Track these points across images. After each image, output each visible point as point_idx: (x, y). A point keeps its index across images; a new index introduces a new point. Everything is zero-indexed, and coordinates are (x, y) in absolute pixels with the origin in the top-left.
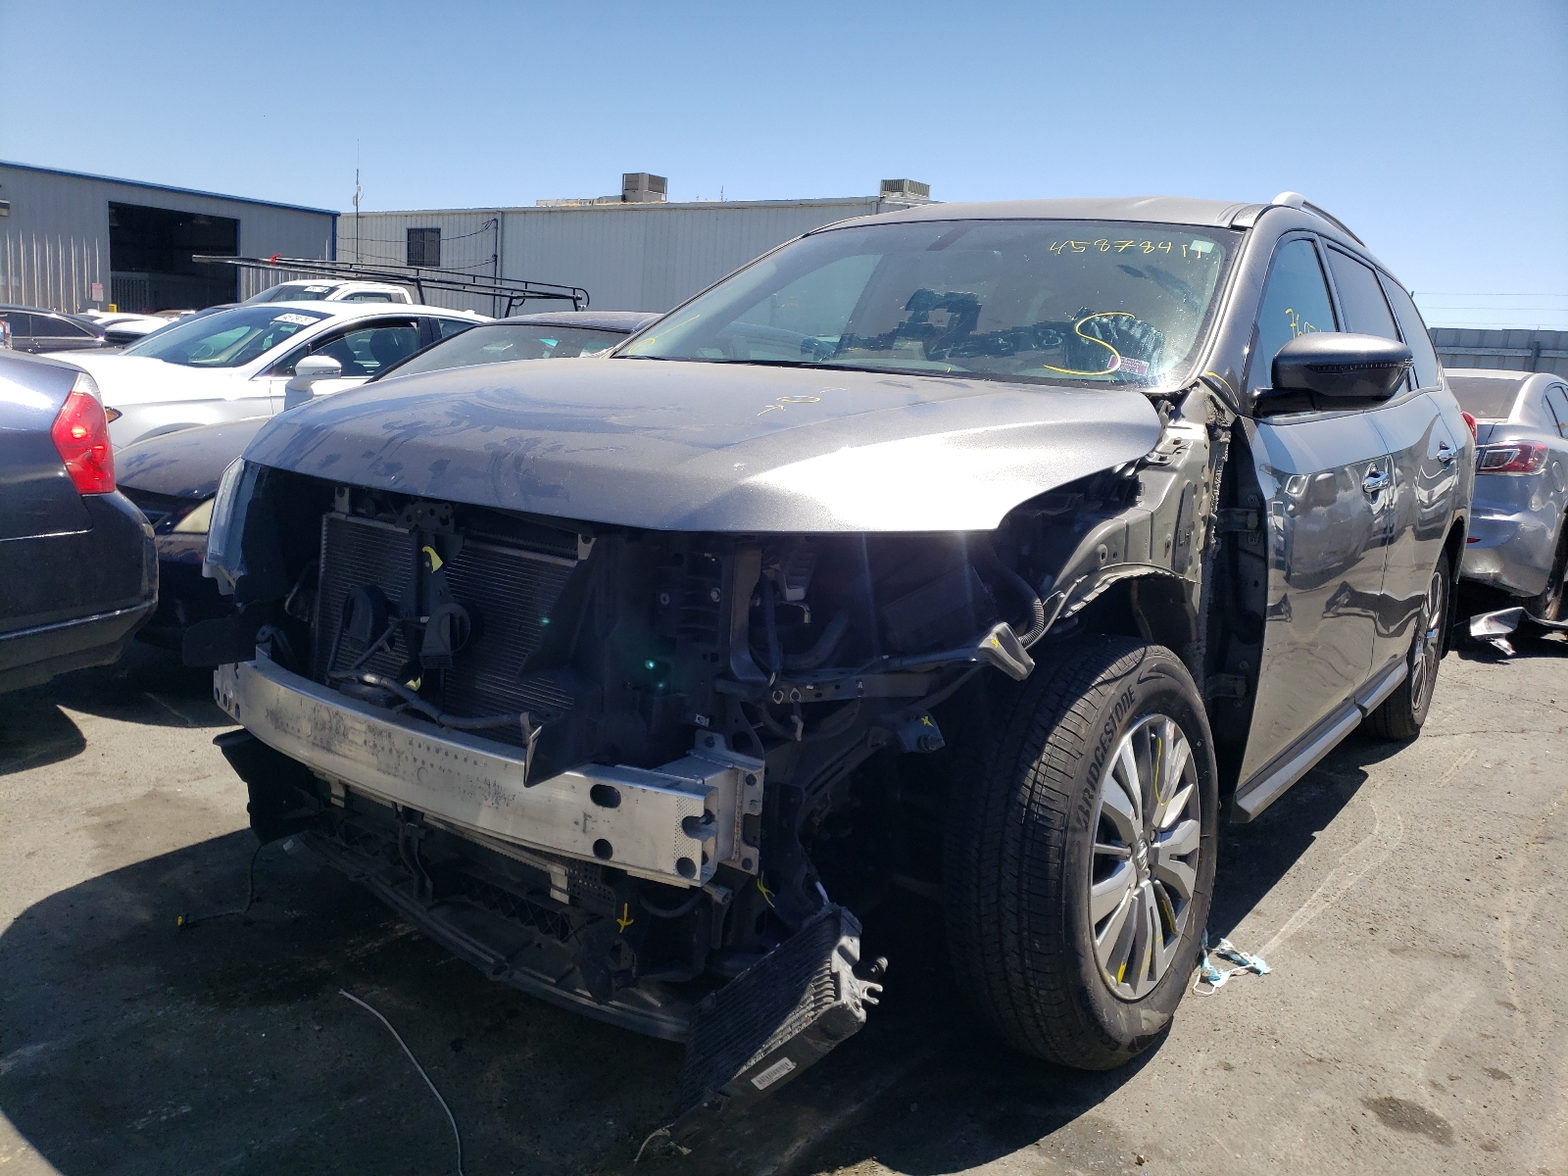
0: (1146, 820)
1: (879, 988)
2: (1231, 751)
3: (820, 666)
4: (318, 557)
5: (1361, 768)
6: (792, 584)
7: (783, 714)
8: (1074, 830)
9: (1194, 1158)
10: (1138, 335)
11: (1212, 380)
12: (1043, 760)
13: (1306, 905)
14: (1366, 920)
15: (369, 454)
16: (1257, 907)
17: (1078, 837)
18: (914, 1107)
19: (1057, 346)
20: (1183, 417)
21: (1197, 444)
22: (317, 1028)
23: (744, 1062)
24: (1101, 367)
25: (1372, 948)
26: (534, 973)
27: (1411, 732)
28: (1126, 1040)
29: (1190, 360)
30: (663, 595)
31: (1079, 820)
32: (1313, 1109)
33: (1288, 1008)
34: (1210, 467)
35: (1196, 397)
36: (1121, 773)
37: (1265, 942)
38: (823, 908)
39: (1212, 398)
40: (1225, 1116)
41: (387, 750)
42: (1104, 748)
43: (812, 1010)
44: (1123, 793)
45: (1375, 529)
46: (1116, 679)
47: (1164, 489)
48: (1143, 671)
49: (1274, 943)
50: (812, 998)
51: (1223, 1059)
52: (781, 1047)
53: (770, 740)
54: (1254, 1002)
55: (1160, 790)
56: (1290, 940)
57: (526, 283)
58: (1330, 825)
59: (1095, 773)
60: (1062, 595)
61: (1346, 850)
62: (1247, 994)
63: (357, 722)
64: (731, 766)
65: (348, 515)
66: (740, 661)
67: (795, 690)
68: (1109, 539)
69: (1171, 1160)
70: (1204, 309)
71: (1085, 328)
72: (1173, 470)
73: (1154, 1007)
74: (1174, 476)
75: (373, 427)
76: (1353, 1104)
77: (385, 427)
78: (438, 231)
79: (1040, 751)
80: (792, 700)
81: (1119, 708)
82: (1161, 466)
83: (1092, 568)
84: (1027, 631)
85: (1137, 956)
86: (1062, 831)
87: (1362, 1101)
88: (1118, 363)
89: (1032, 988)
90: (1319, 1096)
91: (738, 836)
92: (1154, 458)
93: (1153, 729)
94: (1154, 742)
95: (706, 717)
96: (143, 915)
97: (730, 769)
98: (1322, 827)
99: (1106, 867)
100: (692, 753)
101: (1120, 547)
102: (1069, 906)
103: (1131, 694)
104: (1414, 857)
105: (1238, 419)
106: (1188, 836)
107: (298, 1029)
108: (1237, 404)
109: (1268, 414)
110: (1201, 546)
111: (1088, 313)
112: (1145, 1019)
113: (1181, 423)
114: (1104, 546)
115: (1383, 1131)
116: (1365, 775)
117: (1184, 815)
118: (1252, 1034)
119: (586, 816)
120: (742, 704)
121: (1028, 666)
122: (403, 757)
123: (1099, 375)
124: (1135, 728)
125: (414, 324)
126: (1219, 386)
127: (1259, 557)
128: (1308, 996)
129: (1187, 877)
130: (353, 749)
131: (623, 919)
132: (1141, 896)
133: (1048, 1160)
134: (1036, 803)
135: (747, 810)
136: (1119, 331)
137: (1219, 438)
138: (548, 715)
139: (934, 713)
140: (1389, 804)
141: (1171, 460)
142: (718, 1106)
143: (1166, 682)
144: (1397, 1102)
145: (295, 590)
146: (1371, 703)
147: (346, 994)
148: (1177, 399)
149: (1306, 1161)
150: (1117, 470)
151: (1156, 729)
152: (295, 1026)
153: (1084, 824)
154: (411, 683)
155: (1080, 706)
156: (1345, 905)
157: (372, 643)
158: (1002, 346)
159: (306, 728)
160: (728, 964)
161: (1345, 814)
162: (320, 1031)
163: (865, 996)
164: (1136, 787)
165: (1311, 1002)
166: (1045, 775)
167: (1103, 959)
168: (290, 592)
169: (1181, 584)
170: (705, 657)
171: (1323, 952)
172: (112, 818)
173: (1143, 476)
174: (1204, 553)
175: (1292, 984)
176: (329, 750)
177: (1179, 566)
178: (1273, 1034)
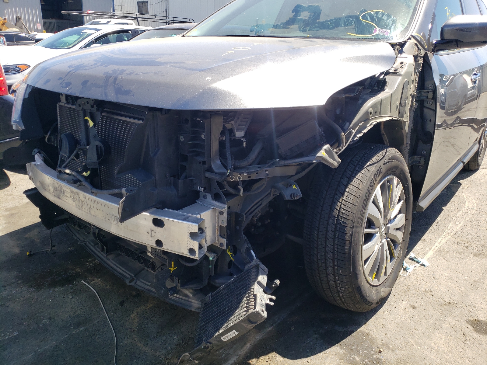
0: (385, 217)
1: (274, 298)
2: (418, 185)
3: (250, 165)
4: (57, 120)
5: (459, 181)
6: (238, 130)
7: (235, 185)
8: (357, 227)
9: (402, 350)
10: (386, 19)
11: (416, 37)
12: (344, 198)
13: (441, 237)
14: (464, 242)
15: (60, 79)
16: (423, 238)
17: (358, 230)
18: (293, 328)
19: (352, 25)
20: (404, 52)
21: (410, 64)
22: (71, 297)
23: (218, 330)
24: (370, 33)
25: (467, 254)
26: (145, 282)
27: (477, 168)
28: (375, 301)
29: (407, 28)
30: (181, 137)
31: (358, 223)
32: (448, 325)
33: (436, 281)
34: (415, 73)
35: (409, 45)
36: (376, 201)
37: (426, 253)
38: (253, 261)
39: (416, 44)
40: (413, 330)
41: (78, 200)
42: (369, 193)
43: (245, 311)
44: (376, 209)
45: (468, 96)
46: (375, 163)
47: (396, 83)
48: (386, 159)
49: (430, 253)
50: (245, 305)
51: (412, 304)
52: (232, 326)
53: (228, 195)
54: (423, 278)
55: (391, 205)
56: (436, 252)
57: (173, 18)
58: (449, 204)
59: (366, 203)
60: (353, 131)
61: (455, 214)
62: (421, 275)
63: (68, 188)
64: (213, 207)
65: (65, 104)
66: (216, 164)
67: (239, 176)
68: (374, 106)
69: (393, 351)
70: (413, 7)
71: (364, 17)
72: (400, 75)
73: (386, 286)
74: (400, 78)
75: (64, 67)
76: (463, 323)
77: (68, 67)
78: (147, 2)
79: (343, 194)
80: (238, 180)
81: (376, 175)
82: (395, 73)
83: (366, 119)
84: (338, 147)
85: (380, 270)
86: (351, 228)
87: (466, 321)
88: (378, 31)
89: (338, 287)
90: (450, 319)
91: (218, 233)
92: (392, 71)
93: (389, 181)
94: (389, 187)
95: (202, 188)
96: (17, 250)
97: (212, 209)
98: (445, 205)
99: (368, 238)
100: (198, 201)
101: (378, 109)
102: (354, 257)
103: (380, 170)
104: (481, 216)
105: (426, 53)
106: (401, 220)
107: (64, 297)
108: (426, 47)
109: (437, 51)
110: (410, 106)
111: (365, 11)
112: (383, 291)
113: (403, 55)
114: (371, 109)
115: (476, 335)
116: (461, 184)
117: (400, 212)
118: (423, 292)
119: (152, 231)
120: (217, 181)
121: (338, 162)
122: (83, 203)
123: (368, 36)
124: (382, 182)
125: (130, 32)
126: (419, 39)
127: (433, 110)
128: (444, 275)
129: (399, 236)
130: (67, 198)
131: (172, 267)
132: (382, 246)
133: (344, 351)
134: (340, 216)
135: (220, 224)
136: (378, 18)
137: (419, 61)
138: (131, 190)
139: (298, 182)
140: (470, 195)
141: (400, 71)
142: (208, 347)
143: (395, 163)
144: (480, 321)
145: (49, 133)
146: (466, 160)
147: (84, 282)
148: (402, 45)
149: (446, 350)
150: (376, 76)
151: (390, 181)
152: (62, 297)
153: (360, 224)
154: (84, 174)
155: (359, 176)
156: (456, 236)
157: (69, 157)
158: (330, 25)
159: (52, 189)
160: (217, 281)
161: (454, 199)
162: (72, 298)
163: (268, 302)
164: (381, 206)
165: (445, 278)
166: (345, 205)
167: (367, 272)
168: (47, 134)
169: (401, 122)
170: (200, 163)
171: (448, 256)
172: (13, 212)
173: (387, 78)
174: (410, 109)
175: (437, 270)
176: (60, 198)
177: (401, 115)
178: (431, 292)
